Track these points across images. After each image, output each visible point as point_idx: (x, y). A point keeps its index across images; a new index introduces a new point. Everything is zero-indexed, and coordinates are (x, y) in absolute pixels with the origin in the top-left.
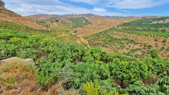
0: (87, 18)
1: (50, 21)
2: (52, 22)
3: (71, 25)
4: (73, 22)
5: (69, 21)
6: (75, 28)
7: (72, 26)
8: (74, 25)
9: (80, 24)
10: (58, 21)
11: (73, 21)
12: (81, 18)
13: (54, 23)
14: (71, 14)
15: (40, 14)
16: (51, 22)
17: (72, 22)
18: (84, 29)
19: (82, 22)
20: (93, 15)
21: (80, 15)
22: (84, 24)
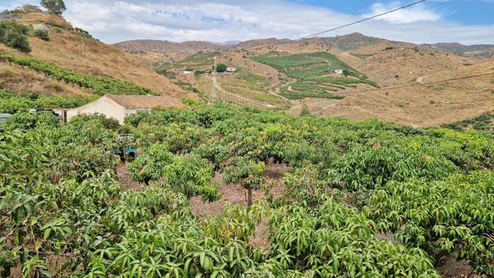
0: (344, 55)
1: (192, 70)
2: (198, 73)
3: (273, 86)
4: (283, 76)
5: (265, 71)
6: (295, 99)
7: (278, 90)
8: (289, 89)
9: (319, 82)
10: (225, 70)
11: (280, 69)
12: (318, 54)
13: (206, 76)
14: (266, 38)
15: (140, 41)
16: (196, 73)
17: (276, 72)
18: (348, 104)
19: (327, 72)
20: (373, 41)
21: (305, 42)
22: (337, 82)
